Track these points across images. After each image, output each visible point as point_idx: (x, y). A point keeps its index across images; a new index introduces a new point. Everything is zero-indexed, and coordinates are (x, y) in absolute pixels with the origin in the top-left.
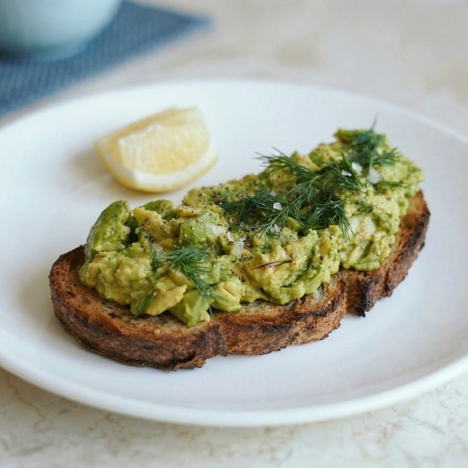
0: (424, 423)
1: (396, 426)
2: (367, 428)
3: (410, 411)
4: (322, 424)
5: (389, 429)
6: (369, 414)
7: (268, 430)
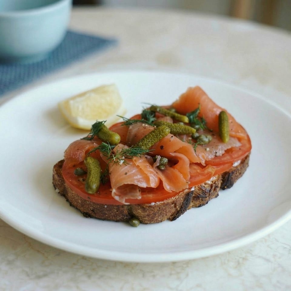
0: (259, 257)
1: (244, 259)
2: (228, 261)
3: (251, 251)
4: (204, 259)
5: (241, 260)
6: (229, 252)
7: (174, 263)
